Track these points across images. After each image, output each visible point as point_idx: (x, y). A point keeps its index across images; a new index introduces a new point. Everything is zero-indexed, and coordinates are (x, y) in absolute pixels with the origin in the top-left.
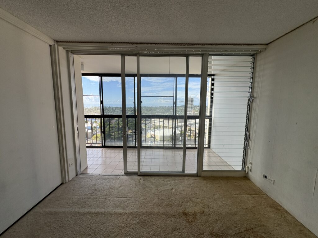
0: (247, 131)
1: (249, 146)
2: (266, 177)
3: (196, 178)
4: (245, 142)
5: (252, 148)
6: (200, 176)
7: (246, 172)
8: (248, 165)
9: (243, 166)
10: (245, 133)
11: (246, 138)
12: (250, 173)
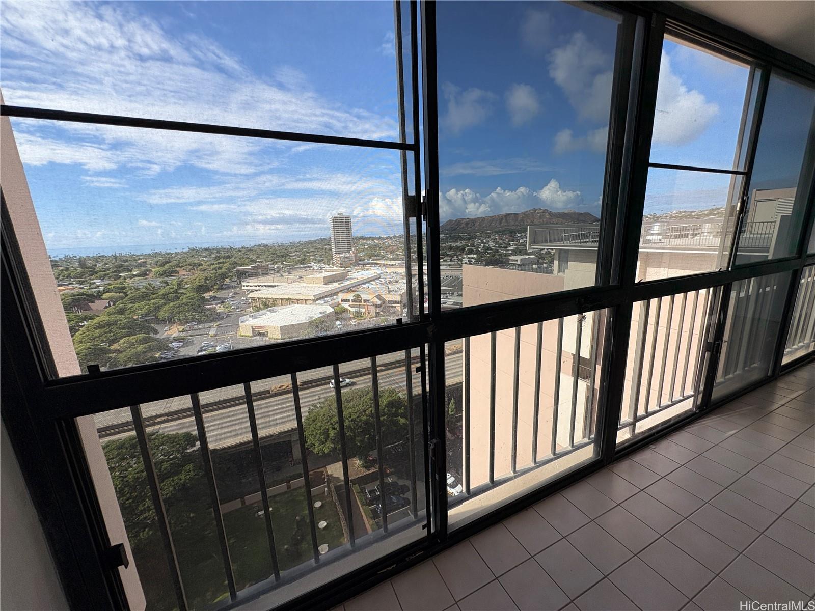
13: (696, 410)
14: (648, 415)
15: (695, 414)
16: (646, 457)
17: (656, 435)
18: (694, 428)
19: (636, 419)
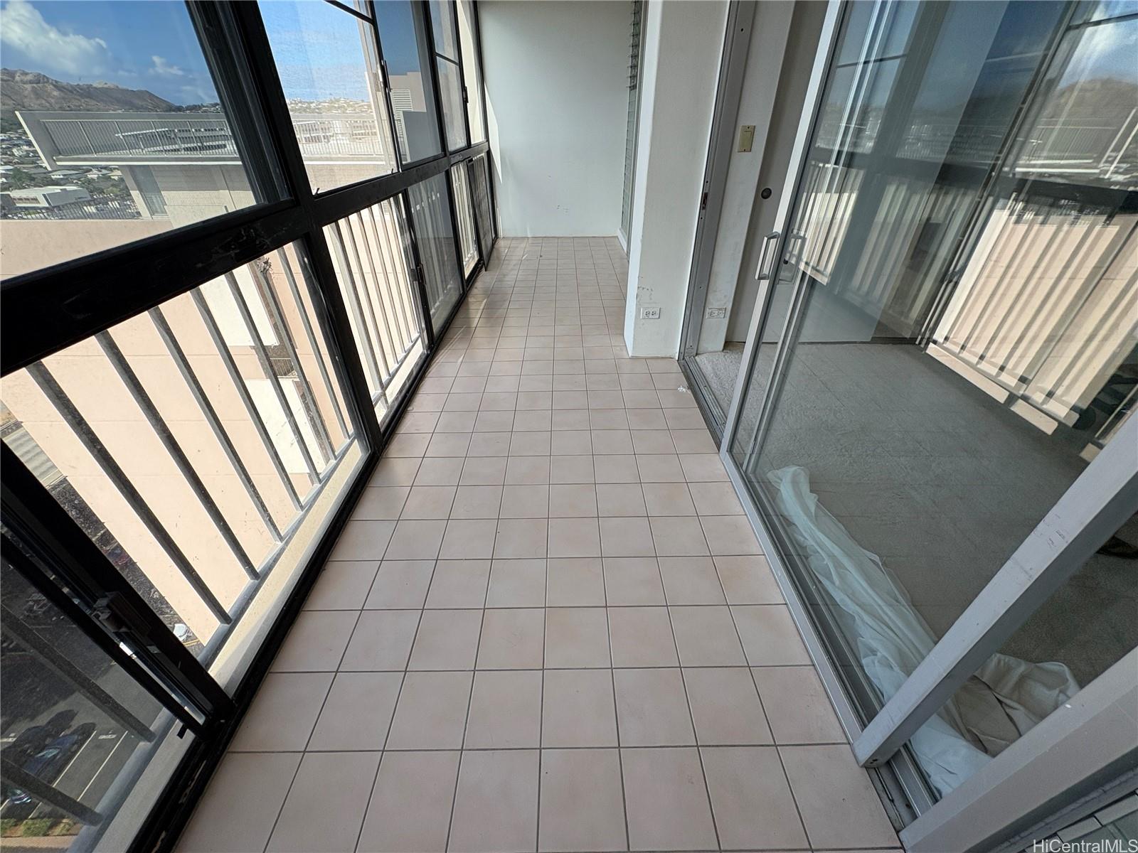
13: (427, 351)
14: (392, 376)
15: (428, 356)
16: (410, 422)
17: (408, 395)
18: (433, 371)
19: (384, 387)
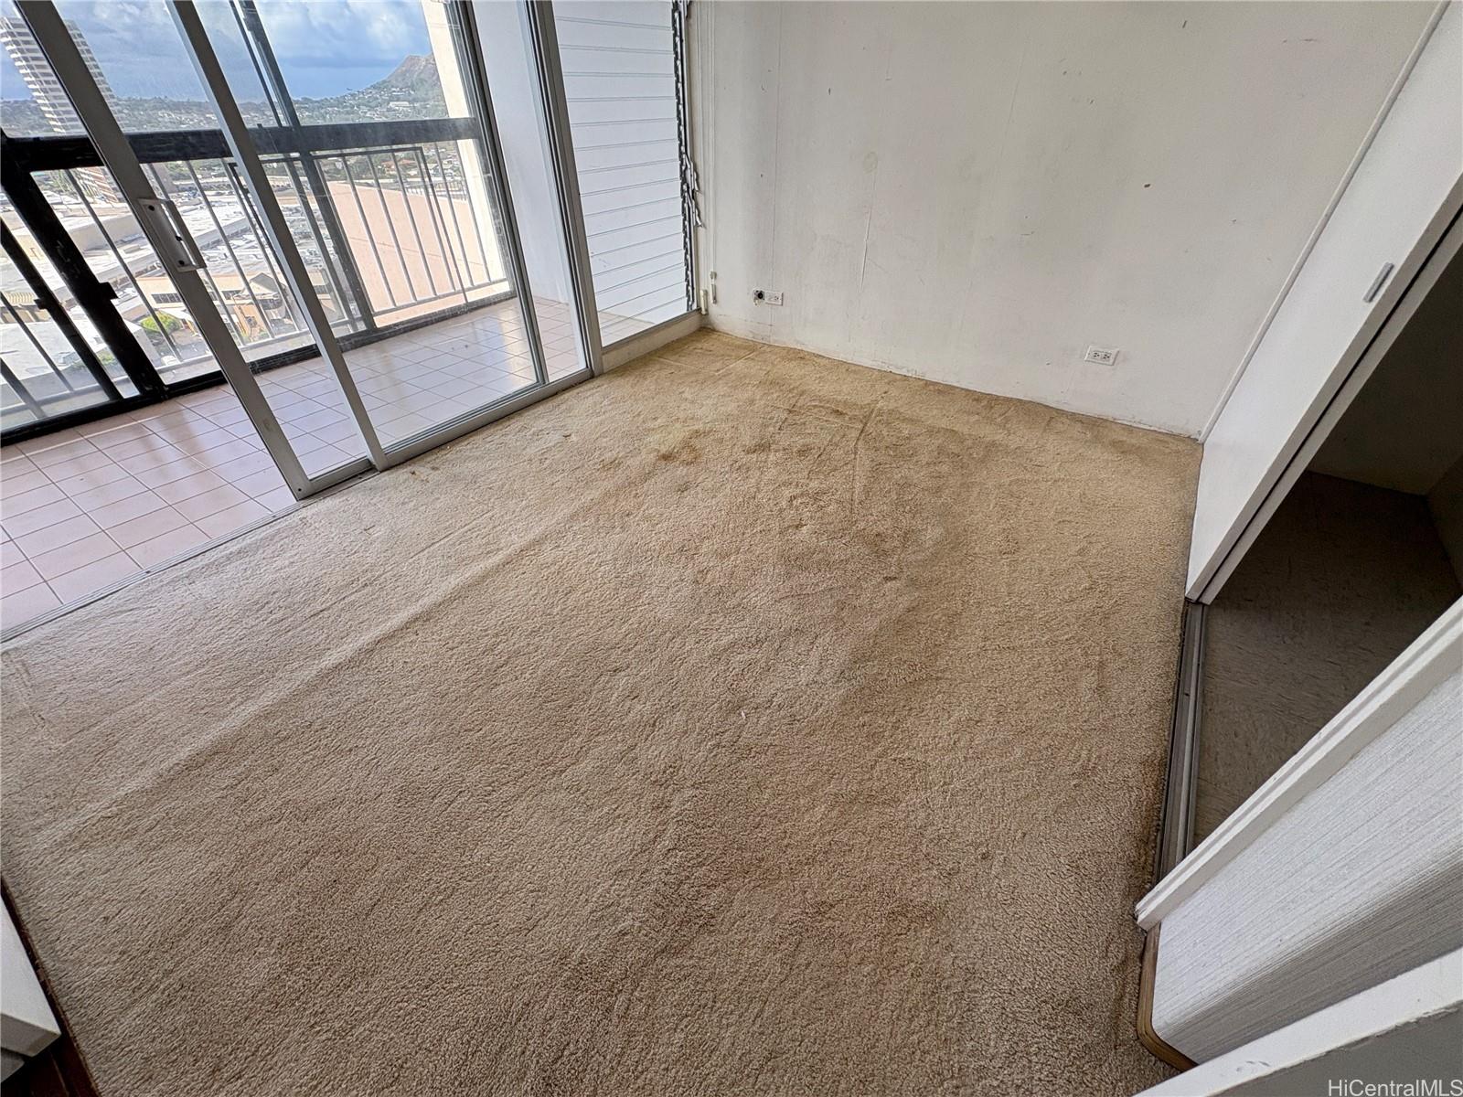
0: (684, 156)
1: (699, 215)
2: (760, 295)
3: (596, 382)
4: (684, 202)
5: (710, 223)
6: (601, 374)
7: (704, 312)
8: (706, 283)
9: (689, 297)
10: (681, 165)
11: (685, 187)
12: (714, 309)
